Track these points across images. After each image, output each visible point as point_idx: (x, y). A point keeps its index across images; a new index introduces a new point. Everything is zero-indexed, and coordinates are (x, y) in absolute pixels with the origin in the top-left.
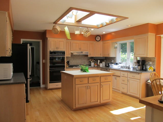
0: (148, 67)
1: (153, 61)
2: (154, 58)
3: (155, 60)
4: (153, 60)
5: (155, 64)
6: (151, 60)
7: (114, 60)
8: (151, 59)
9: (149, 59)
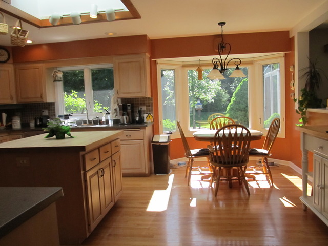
0: (145, 116)
1: (148, 105)
2: (149, 98)
3: (152, 103)
4: (149, 103)
5: (152, 110)
6: (144, 103)
7: (49, 110)
8: (144, 101)
9: (141, 101)
